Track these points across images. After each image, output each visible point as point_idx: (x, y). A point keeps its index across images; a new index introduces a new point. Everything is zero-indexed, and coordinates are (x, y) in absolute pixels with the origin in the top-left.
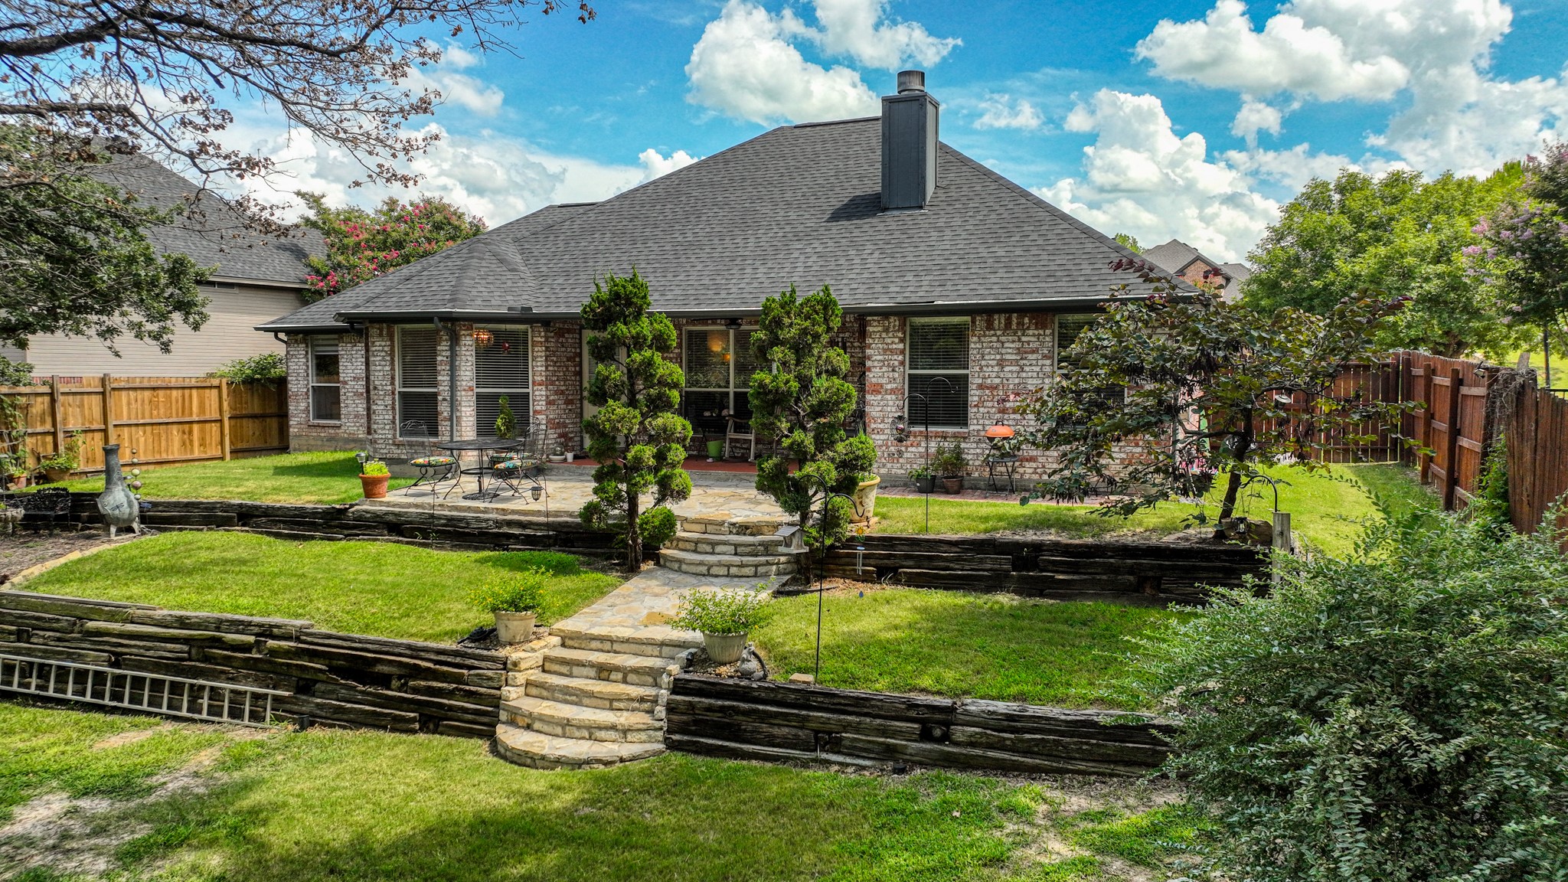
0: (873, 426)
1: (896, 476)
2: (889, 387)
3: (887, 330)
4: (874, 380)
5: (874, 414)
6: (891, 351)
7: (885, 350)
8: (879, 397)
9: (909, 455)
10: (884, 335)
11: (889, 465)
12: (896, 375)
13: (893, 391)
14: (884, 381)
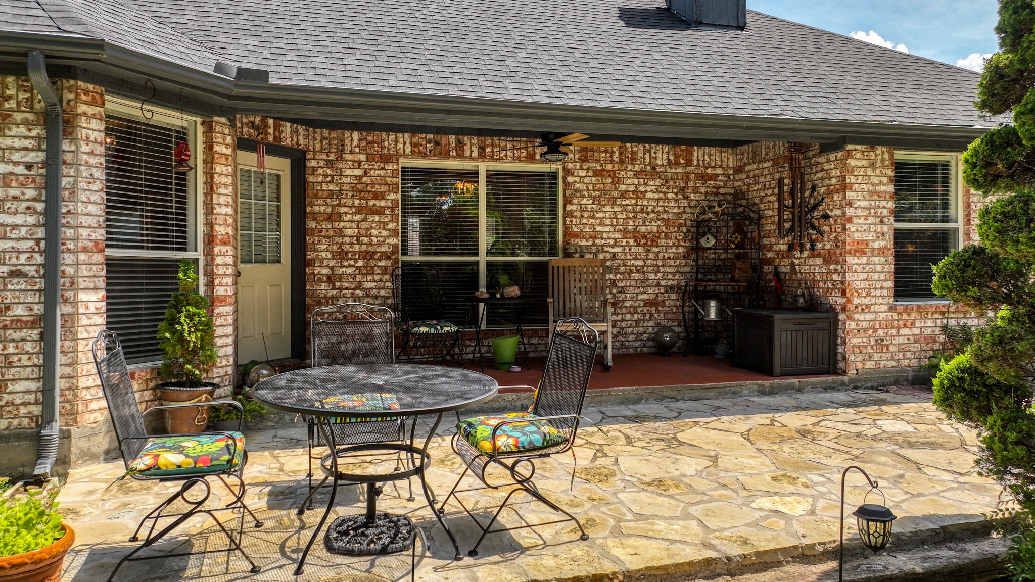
0: (856, 301)
1: (886, 371)
2: (876, 245)
3: (873, 165)
4: (857, 236)
5: (858, 285)
6: (879, 194)
7: (872, 193)
8: (864, 260)
9: (901, 340)
10: (870, 172)
11: (876, 356)
12: (886, 229)
13: (881, 251)
14: (869, 237)
